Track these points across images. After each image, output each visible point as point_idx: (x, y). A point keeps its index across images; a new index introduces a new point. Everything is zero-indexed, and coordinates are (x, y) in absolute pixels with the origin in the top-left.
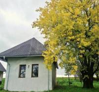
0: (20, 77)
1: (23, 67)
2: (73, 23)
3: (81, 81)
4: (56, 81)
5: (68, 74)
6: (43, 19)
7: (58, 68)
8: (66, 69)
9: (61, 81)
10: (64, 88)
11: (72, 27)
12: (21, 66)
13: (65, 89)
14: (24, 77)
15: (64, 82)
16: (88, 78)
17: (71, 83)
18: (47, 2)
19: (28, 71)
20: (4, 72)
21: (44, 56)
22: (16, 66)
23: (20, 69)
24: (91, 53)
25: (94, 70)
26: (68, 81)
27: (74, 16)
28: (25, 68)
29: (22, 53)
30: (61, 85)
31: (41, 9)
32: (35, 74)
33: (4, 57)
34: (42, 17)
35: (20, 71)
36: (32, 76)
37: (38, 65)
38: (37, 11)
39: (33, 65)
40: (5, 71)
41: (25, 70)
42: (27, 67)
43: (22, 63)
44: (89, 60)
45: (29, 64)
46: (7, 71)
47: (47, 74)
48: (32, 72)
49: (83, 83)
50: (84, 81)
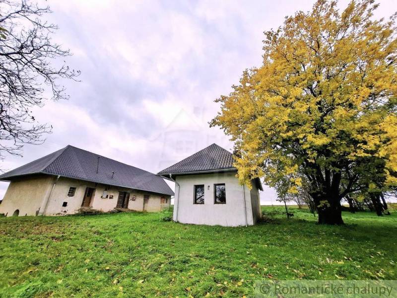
0: (195, 203)
1: (199, 188)
2: (289, 110)
3: (312, 212)
4: (261, 211)
5: (285, 201)
6: (228, 114)
7: (261, 189)
8: (279, 190)
9: (269, 210)
10: (278, 222)
11: (286, 119)
12: (197, 187)
13: (279, 224)
14: (203, 203)
15: (275, 213)
16: (329, 205)
17: (293, 215)
18: (234, 87)
19: (209, 195)
20: (172, 197)
21: (238, 167)
22: (188, 187)
23: (196, 192)
24: (332, 159)
25: (342, 191)
26: (284, 210)
27: (289, 100)
28: (203, 190)
29: (196, 168)
30: (270, 217)
31: (224, 98)
32: (221, 198)
33: (170, 174)
34: (226, 109)
35: (196, 195)
36: (216, 202)
37: (224, 184)
38: (217, 101)
39: (215, 185)
40: (173, 194)
41: (203, 193)
42: (206, 188)
43: (199, 182)
44: (328, 173)
45: (209, 184)
46: (176, 195)
47: (242, 198)
48: (216, 197)
49: (317, 215)
50: (320, 211)
